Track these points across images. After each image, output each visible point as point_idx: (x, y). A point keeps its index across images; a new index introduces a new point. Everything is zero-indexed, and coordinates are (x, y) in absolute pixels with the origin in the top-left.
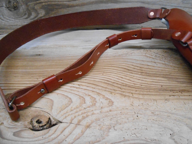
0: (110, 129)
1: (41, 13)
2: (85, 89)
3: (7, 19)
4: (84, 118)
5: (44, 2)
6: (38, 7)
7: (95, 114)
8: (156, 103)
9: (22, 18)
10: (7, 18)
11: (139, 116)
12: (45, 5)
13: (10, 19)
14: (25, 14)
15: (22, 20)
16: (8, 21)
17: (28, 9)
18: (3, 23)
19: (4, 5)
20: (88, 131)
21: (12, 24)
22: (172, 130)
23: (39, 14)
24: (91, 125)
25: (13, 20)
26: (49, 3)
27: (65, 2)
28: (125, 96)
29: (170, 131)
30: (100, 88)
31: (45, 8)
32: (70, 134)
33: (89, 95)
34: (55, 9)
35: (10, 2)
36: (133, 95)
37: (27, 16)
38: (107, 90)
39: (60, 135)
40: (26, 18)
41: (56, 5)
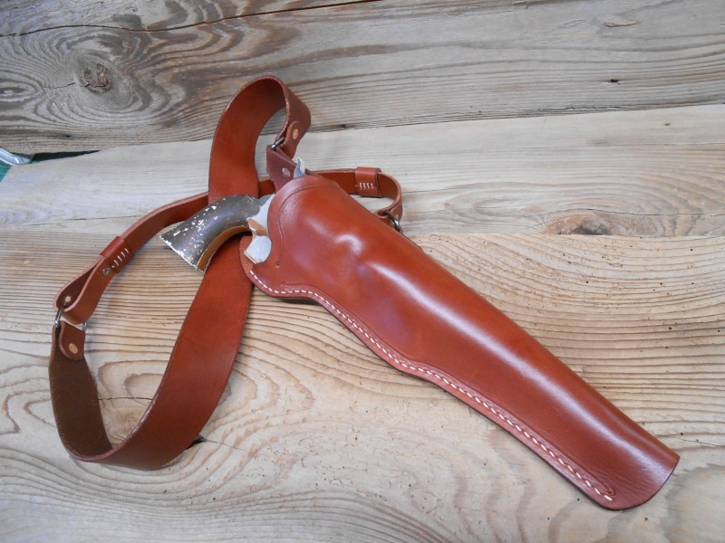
0: (294, 462)
1: (175, 94)
2: (261, 360)
3: (92, 114)
4: (248, 433)
5: (176, 66)
6: (164, 81)
7: (271, 426)
8: (405, 409)
9: (129, 110)
10: (92, 110)
11: (361, 437)
12: (181, 73)
13: (101, 113)
14: (135, 100)
15: (132, 114)
16: (97, 118)
17: (138, 88)
18: (87, 125)
19: (76, 80)
20: (252, 464)
21: (108, 126)
22: (415, 477)
23: (170, 96)
24: (260, 452)
25: (109, 115)
26: (189, 67)
27: (232, 62)
28: (344, 384)
29: (412, 478)
30: (294, 358)
31: (183, 80)
32: (219, 467)
33: (268, 378)
34: (210, 83)
35: (88, 72)
36: (361, 384)
37: (140, 104)
38: (309, 364)
39: (199, 467)
40: (141, 109)
41: (209, 70)
